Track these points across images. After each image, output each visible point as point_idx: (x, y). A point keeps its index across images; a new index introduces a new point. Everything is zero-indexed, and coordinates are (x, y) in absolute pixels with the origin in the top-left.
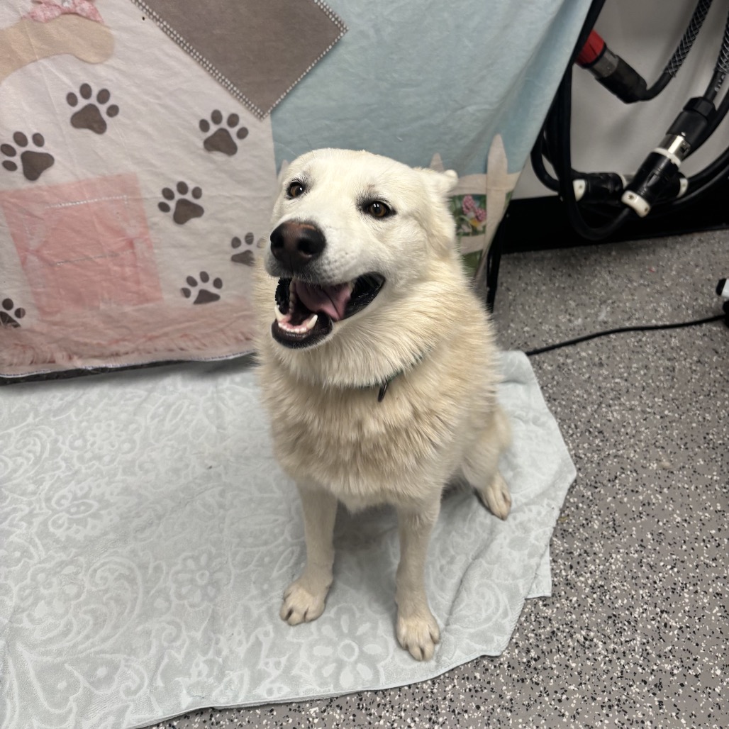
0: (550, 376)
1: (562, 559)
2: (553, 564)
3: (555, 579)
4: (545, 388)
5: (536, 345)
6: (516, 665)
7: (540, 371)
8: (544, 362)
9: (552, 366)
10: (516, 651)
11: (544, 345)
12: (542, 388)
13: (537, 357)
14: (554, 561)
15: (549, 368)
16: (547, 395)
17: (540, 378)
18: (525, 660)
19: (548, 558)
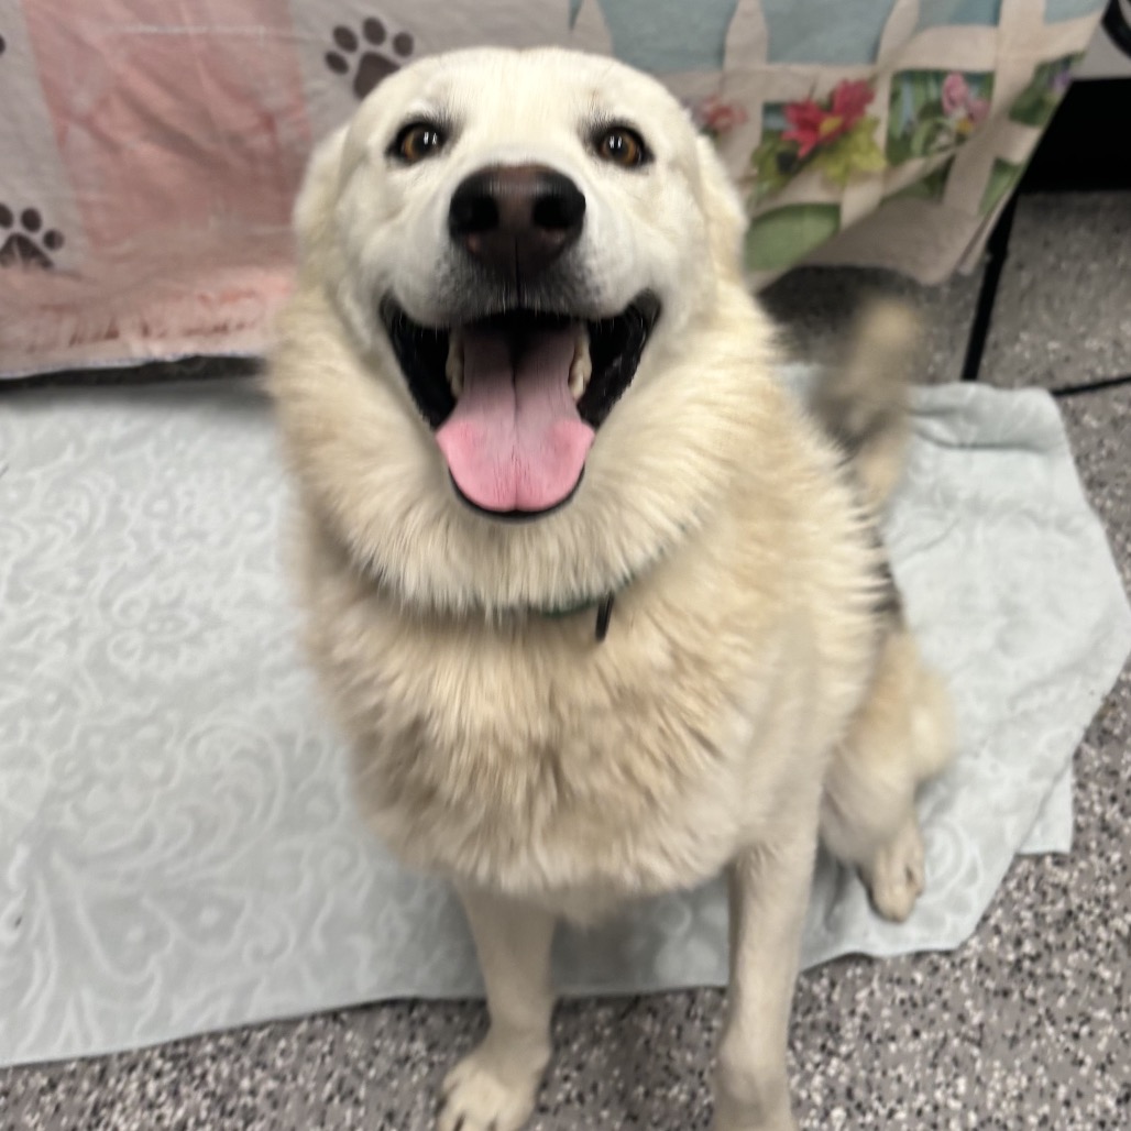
0: (1095, 439)
1: (1096, 782)
2: (1077, 790)
3: (1081, 819)
4: (1083, 462)
5: (1071, 376)
6: (994, 966)
7: (1076, 430)
8: (1084, 411)
9: (1099, 419)
10: (996, 940)
11: (1087, 379)
12: (1078, 461)
13: (1070, 401)
14: (1081, 786)
15: (1094, 424)
16: (1086, 475)
17: (1075, 440)
18: (1011, 957)
19: (1069, 779)
